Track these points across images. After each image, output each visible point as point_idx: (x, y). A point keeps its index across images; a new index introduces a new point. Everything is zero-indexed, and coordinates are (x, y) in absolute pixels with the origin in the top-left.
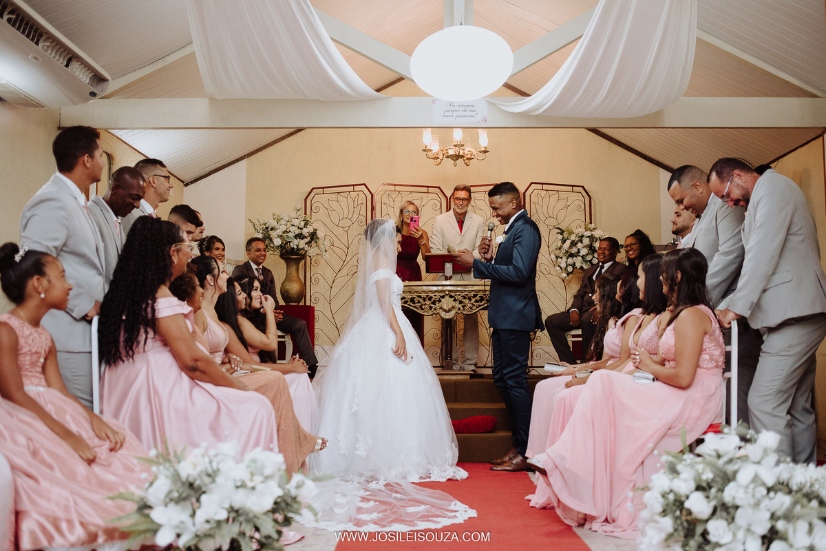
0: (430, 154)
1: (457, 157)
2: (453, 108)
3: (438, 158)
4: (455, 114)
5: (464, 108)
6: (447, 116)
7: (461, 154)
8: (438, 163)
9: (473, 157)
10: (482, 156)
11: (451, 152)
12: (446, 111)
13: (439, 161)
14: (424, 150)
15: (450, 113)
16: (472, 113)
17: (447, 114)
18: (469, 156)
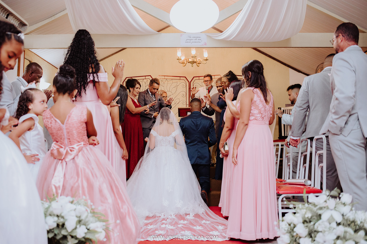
0: (181, 61)
1: (193, 62)
2: (190, 38)
3: (184, 63)
4: (191, 41)
5: (195, 38)
6: (187, 42)
7: (195, 61)
8: (184, 65)
9: (201, 62)
10: (205, 62)
11: (190, 60)
12: (187, 40)
13: (185, 64)
14: (178, 59)
15: (189, 41)
16: (199, 41)
17: (187, 41)
18: (199, 62)
